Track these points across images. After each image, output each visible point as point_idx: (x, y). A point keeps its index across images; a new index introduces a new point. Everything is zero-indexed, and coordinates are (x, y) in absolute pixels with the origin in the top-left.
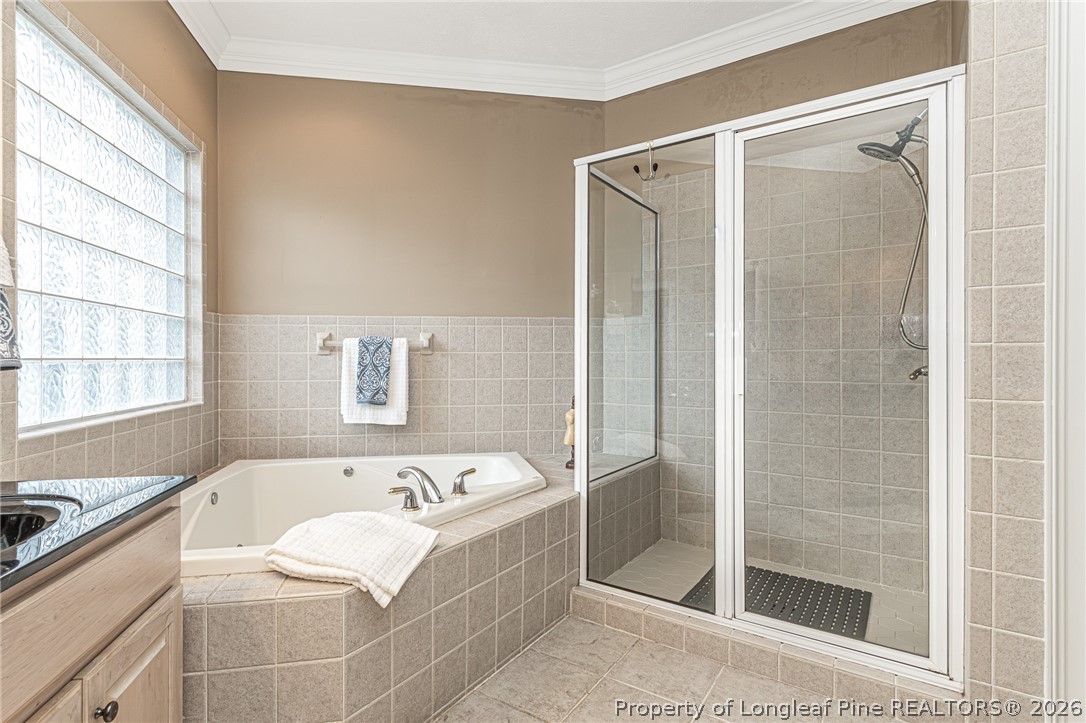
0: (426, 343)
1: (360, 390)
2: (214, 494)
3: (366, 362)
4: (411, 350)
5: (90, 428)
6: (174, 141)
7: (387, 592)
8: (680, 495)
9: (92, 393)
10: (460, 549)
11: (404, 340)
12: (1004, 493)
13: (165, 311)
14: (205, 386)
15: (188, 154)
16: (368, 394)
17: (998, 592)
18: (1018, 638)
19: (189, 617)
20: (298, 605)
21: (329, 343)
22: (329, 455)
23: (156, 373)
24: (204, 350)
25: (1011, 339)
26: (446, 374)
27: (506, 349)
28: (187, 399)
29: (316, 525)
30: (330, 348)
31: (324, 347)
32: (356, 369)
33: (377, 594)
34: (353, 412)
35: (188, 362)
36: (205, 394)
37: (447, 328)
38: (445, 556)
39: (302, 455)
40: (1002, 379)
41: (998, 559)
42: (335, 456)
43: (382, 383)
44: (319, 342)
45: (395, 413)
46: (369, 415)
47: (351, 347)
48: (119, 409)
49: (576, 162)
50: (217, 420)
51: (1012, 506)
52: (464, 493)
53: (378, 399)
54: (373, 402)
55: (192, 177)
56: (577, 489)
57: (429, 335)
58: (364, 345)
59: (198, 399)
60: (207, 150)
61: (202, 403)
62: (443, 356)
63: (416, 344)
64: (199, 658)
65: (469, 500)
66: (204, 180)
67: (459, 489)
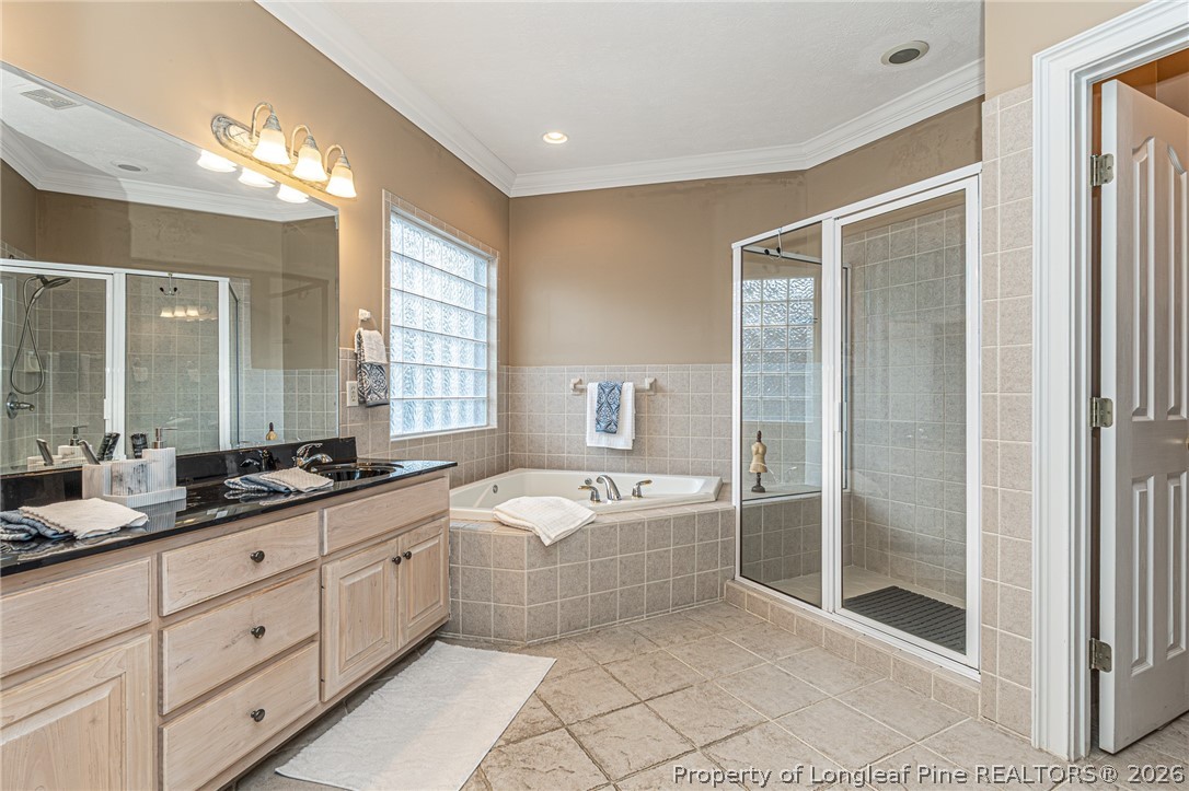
0: (647, 386)
1: (598, 422)
2: (496, 486)
3: (603, 400)
4: (637, 391)
5: (426, 438)
6: (480, 255)
7: (549, 537)
8: (868, 526)
9: (428, 419)
10: (613, 527)
11: (631, 384)
12: (1005, 517)
13: (473, 367)
14: (498, 416)
15: (489, 261)
16: (603, 425)
17: (1001, 598)
18: (1015, 638)
19: (452, 536)
20: (503, 537)
21: (579, 386)
22: (579, 469)
23: (467, 407)
24: (498, 391)
25: (1010, 389)
26: (666, 410)
27: (716, 391)
28: (488, 425)
29: (525, 500)
30: (579, 389)
31: (575, 388)
32: (596, 406)
33: (543, 538)
34: (594, 439)
35: (489, 400)
36: (498, 421)
37: (667, 376)
38: (600, 529)
39: (560, 468)
40: (1004, 423)
41: (1002, 572)
42: (583, 470)
43: (614, 417)
44: (572, 386)
45: (623, 440)
46: (605, 441)
47: (593, 389)
48: (444, 428)
49: (734, 245)
50: (508, 440)
51: (1012, 529)
52: (640, 496)
53: (610, 429)
54: (607, 431)
55: (490, 275)
56: (734, 504)
57: (653, 380)
58: (601, 387)
59: (494, 425)
60: (501, 256)
61: (496, 427)
62: (664, 396)
63: (640, 386)
64: (458, 557)
65: (642, 501)
66: (498, 277)
67: (637, 494)
